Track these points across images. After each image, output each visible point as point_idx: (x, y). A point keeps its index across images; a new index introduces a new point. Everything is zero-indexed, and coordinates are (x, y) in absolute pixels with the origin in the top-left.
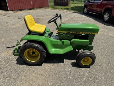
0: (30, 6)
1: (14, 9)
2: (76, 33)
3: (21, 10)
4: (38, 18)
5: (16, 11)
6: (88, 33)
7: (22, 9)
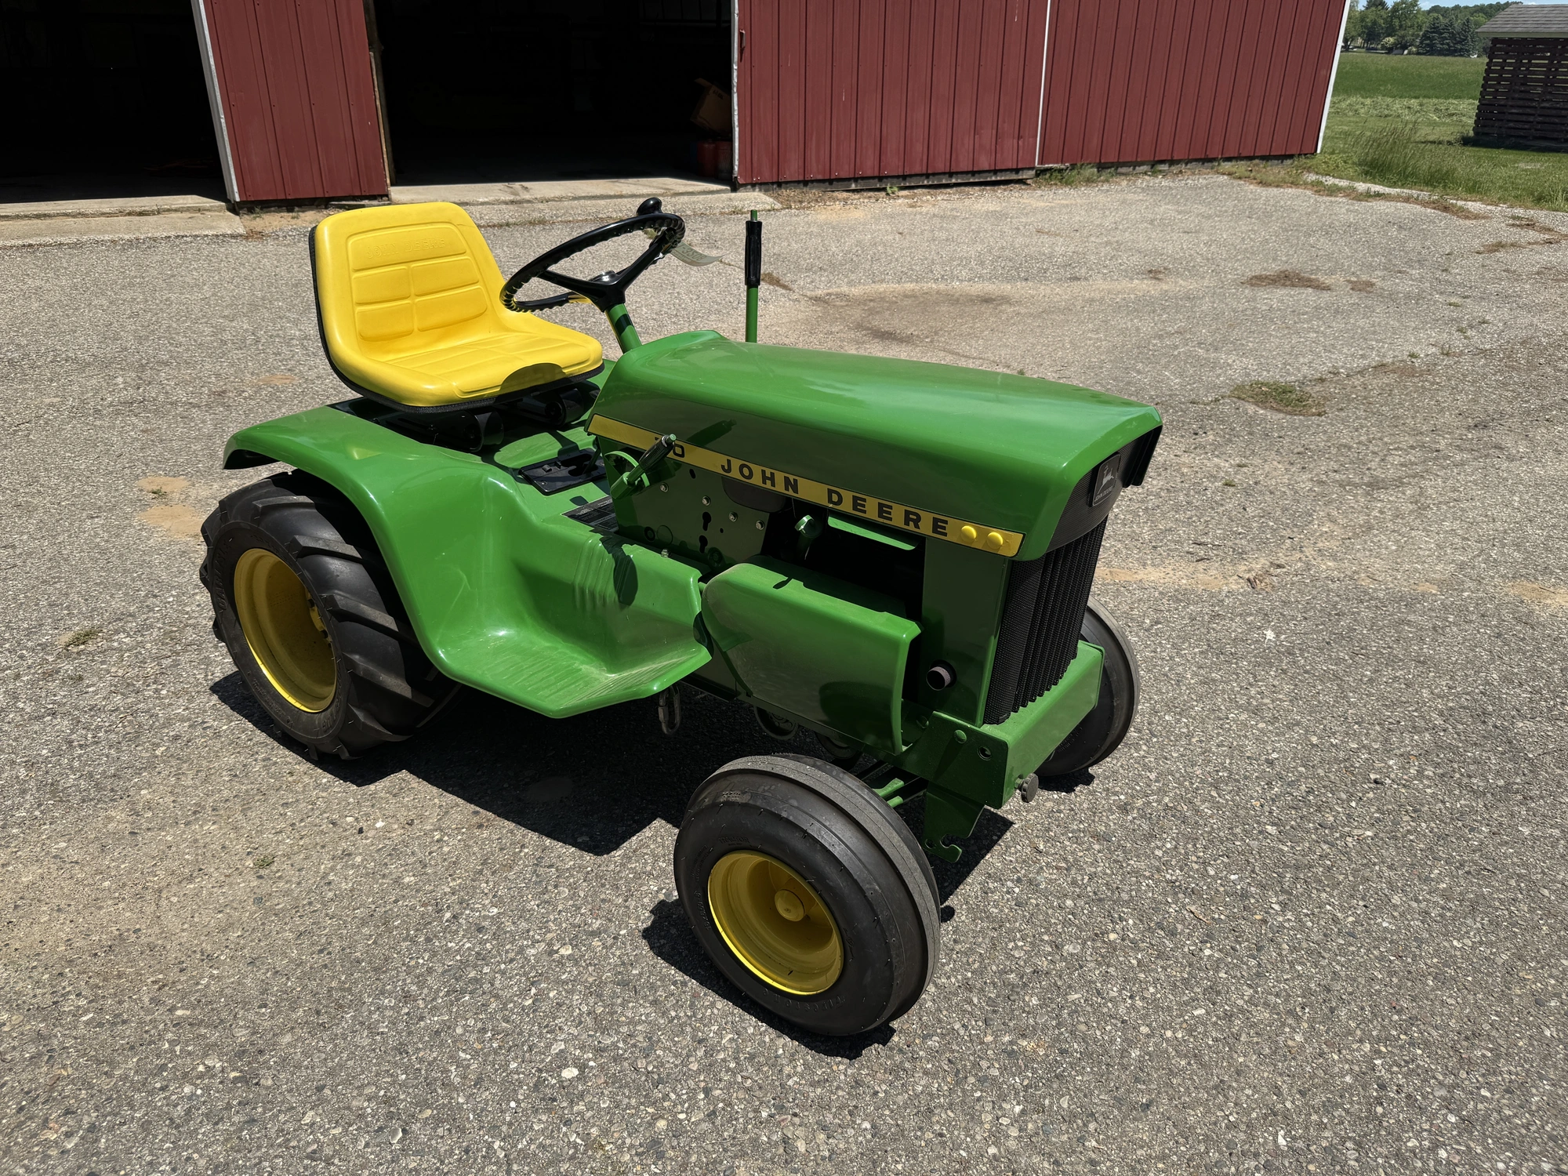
0: (1010, 143)
1: (792, 171)
2: (757, 480)
3: (874, 182)
4: (1007, 288)
5: (814, 192)
6: (897, 519)
7: (893, 166)
